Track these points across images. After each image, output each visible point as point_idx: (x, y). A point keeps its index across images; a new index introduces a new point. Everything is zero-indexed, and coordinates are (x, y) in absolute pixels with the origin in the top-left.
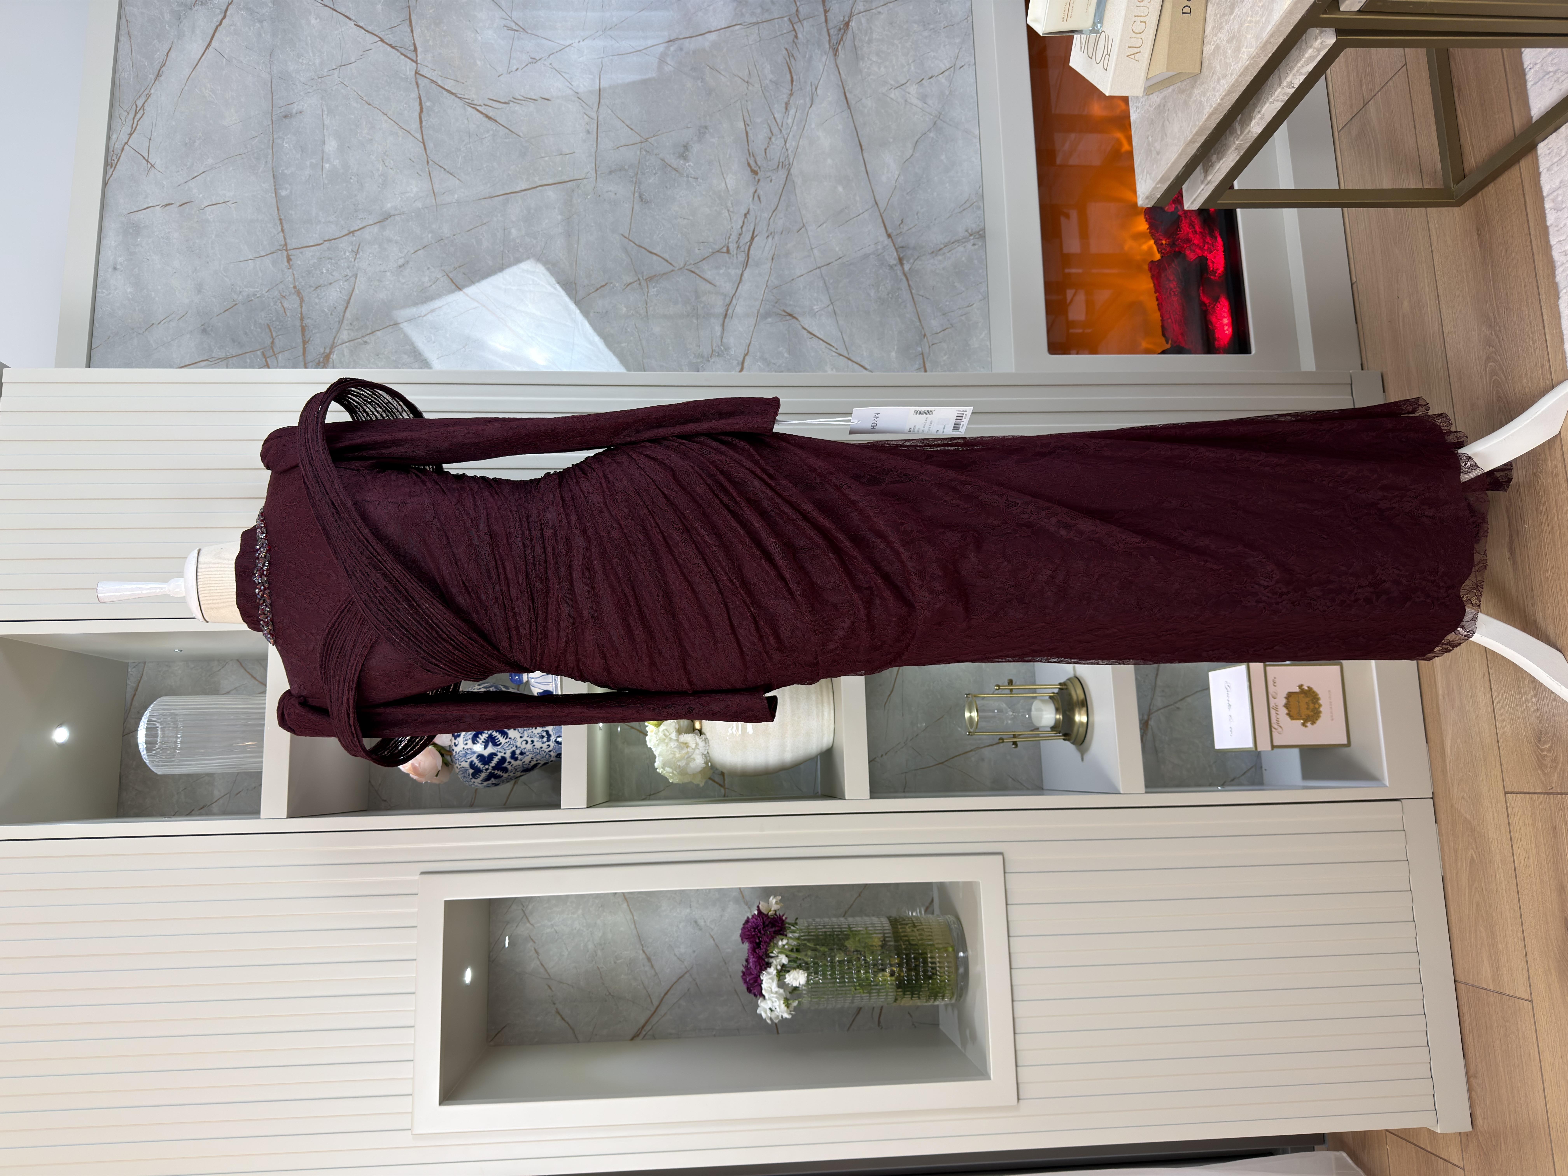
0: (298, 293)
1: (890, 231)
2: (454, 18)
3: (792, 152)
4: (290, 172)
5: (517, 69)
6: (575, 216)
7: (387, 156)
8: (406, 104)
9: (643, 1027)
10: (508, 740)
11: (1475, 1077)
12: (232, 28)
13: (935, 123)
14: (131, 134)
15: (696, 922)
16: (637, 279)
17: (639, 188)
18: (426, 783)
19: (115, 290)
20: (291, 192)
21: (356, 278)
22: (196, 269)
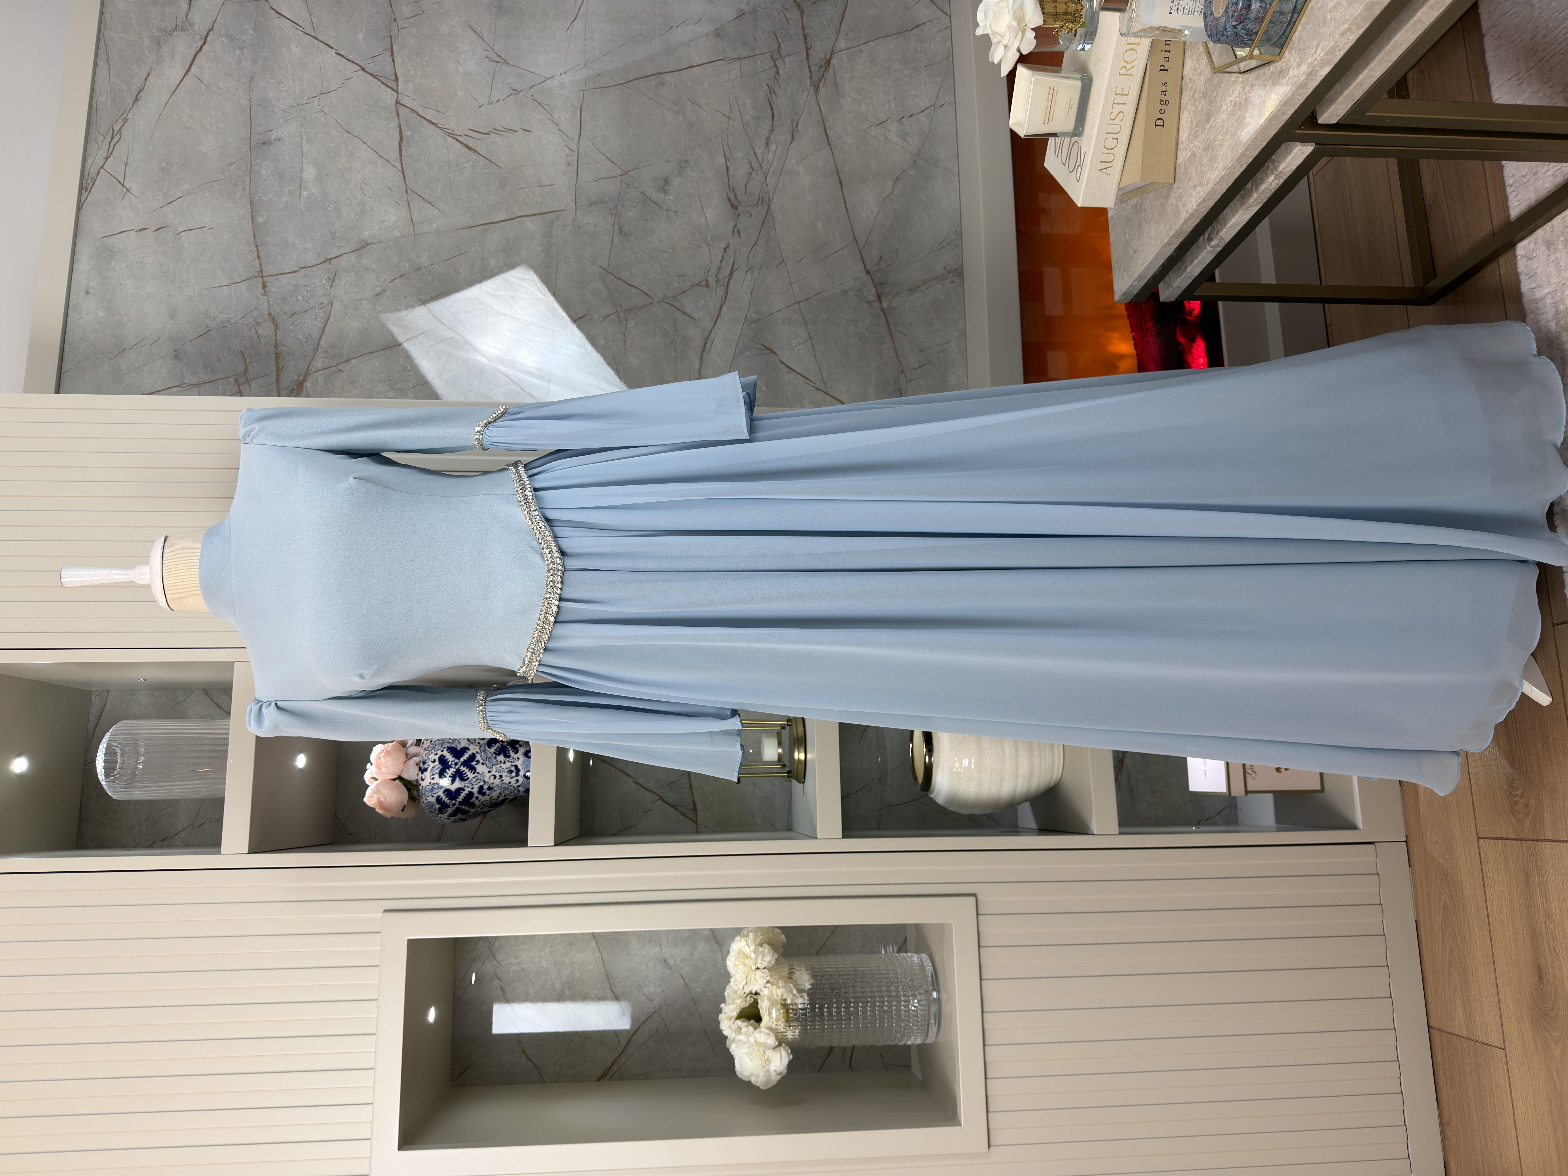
0: (273, 319)
1: (869, 267)
2: (437, 48)
3: (772, 187)
4: (267, 198)
5: (499, 100)
6: (554, 248)
7: (366, 184)
8: (385, 132)
9: (610, 1067)
10: (476, 774)
11: (1449, 1125)
12: (212, 54)
13: (915, 161)
14: (107, 159)
15: (665, 961)
16: (615, 311)
17: (619, 220)
18: (392, 817)
19: (87, 314)
20: (268, 219)
21: (332, 306)
22: (169, 295)
